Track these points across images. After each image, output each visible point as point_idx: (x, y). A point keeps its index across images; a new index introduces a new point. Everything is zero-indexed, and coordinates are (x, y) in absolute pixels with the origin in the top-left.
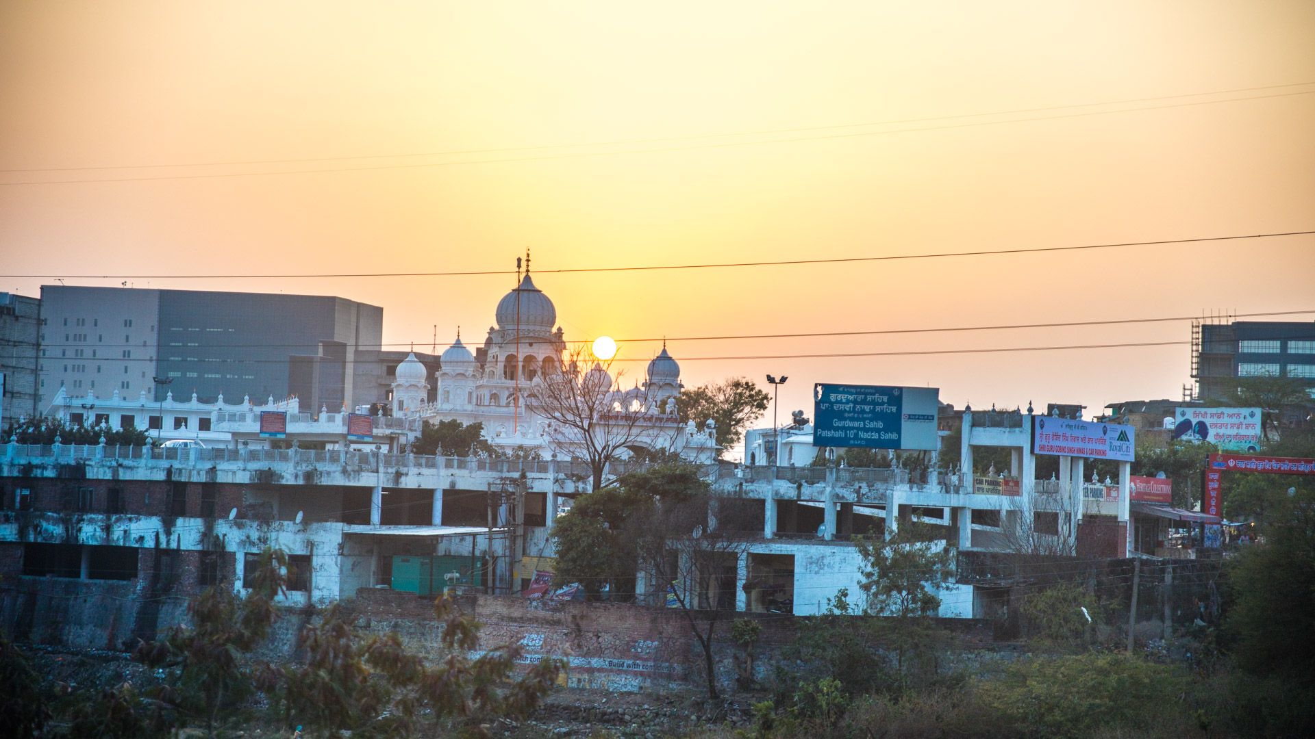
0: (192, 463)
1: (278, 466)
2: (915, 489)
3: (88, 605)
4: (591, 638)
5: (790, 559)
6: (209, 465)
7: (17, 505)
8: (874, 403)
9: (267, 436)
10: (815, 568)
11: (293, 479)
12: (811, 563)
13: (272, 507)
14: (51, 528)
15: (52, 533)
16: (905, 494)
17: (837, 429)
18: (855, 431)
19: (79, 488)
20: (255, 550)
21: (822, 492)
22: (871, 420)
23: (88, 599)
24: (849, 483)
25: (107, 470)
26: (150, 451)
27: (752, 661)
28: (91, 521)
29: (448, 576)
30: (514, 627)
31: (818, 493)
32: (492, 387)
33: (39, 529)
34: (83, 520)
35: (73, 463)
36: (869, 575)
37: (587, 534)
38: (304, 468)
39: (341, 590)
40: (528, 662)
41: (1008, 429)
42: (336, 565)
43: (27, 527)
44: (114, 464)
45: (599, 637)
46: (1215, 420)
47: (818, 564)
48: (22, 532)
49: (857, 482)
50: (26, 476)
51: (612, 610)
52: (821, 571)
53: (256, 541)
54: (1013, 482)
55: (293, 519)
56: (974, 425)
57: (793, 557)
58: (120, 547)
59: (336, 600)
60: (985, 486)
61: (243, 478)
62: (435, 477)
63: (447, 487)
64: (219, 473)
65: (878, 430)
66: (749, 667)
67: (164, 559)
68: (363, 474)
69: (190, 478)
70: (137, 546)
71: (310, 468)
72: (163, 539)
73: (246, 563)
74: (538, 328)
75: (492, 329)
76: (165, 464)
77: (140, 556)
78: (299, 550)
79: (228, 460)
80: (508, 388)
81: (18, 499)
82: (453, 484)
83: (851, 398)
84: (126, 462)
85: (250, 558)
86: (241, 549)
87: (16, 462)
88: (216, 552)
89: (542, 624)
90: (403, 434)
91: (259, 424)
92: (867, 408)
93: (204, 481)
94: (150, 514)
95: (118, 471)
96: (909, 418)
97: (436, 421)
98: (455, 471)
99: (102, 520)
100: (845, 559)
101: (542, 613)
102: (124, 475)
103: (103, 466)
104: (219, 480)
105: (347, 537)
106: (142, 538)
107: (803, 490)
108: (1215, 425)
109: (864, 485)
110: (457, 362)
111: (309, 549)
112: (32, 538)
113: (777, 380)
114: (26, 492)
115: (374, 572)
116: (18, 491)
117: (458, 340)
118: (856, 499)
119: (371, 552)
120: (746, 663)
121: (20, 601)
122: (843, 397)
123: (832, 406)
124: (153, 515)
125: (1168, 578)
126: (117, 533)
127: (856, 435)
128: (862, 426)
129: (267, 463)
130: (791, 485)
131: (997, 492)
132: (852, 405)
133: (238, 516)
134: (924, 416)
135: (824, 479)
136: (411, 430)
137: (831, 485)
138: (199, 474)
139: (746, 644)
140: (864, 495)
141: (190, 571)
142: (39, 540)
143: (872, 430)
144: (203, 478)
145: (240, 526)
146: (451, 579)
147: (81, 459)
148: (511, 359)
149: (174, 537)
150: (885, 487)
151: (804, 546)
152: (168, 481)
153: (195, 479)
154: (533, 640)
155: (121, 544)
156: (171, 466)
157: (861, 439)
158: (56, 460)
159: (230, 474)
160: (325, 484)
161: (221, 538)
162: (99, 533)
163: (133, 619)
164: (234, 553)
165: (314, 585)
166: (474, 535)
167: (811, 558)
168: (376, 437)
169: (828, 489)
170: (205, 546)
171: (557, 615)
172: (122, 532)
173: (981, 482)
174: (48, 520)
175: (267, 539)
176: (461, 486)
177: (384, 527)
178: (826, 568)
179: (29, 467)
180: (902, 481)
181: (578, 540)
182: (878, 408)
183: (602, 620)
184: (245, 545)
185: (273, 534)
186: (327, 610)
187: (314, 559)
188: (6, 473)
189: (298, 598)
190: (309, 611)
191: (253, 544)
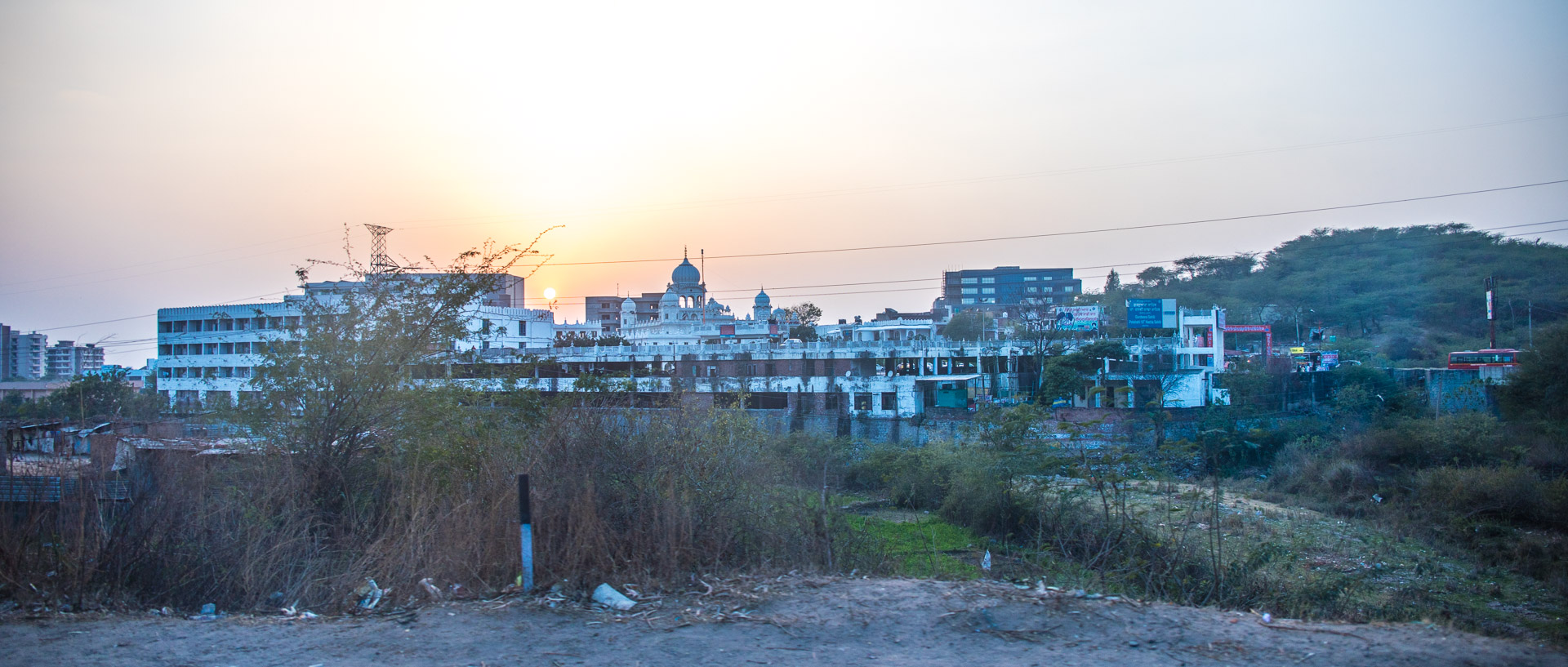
1: (872, 350)
6: (828, 351)
11: (883, 355)
14: (731, 385)
15: (733, 387)
17: (1137, 320)
18: (1144, 320)
19: (748, 365)
20: (861, 391)
22: (1150, 315)
24: (1152, 345)
28: (756, 381)
33: (724, 386)
34: (752, 380)
35: (742, 352)
38: (889, 349)
39: (916, 409)
42: (911, 396)
43: (717, 385)
48: (714, 387)
50: (714, 360)
53: (862, 387)
56: (1185, 315)
57: (1161, 381)
58: (776, 393)
59: (913, 413)
61: (851, 356)
64: (835, 355)
65: (1154, 320)
67: (803, 397)
69: (817, 358)
70: (786, 392)
71: (892, 350)
72: (803, 388)
73: (855, 397)
76: (801, 350)
77: (789, 397)
78: (890, 391)
81: (709, 371)
83: (1141, 305)
84: (775, 351)
85: (858, 395)
86: (852, 391)
87: (706, 353)
88: (837, 393)
92: (1148, 310)
93: (826, 359)
94: (793, 375)
95: (772, 355)
96: (1165, 314)
99: (763, 380)
102: (775, 357)
104: (836, 358)
105: (917, 382)
106: (789, 388)
109: (1159, 346)
111: (895, 390)
112: (720, 390)
114: (714, 368)
116: (709, 367)
118: (1155, 353)
119: (922, 390)
122: (1137, 305)
123: (1135, 309)
124: (795, 376)
126: (774, 386)
128: (1147, 318)
129: (865, 348)
132: (1142, 308)
133: (850, 375)
134: (1170, 312)
135: (1137, 344)
137: (1141, 346)
138: (823, 355)
140: (1159, 350)
141: (821, 402)
142: (724, 391)
143: (1151, 320)
144: (826, 357)
145: (849, 380)
147: (746, 349)
149: (809, 387)
152: (804, 359)
153: (820, 357)
155: (777, 391)
156: (805, 351)
157: (1147, 324)
158: (732, 351)
159: (842, 355)
160: (903, 357)
161: (839, 386)
162: (762, 386)
164: (848, 393)
165: (899, 406)
166: (975, 378)
170: (830, 391)
172: (777, 386)
174: (730, 381)
175: (867, 385)
177: (925, 377)
179: (715, 356)
182: (1152, 309)
184: (854, 389)
185: (872, 383)
186: (909, 418)
187: (898, 394)
188: (701, 359)
189: (890, 413)
190: (897, 420)
191: (860, 388)
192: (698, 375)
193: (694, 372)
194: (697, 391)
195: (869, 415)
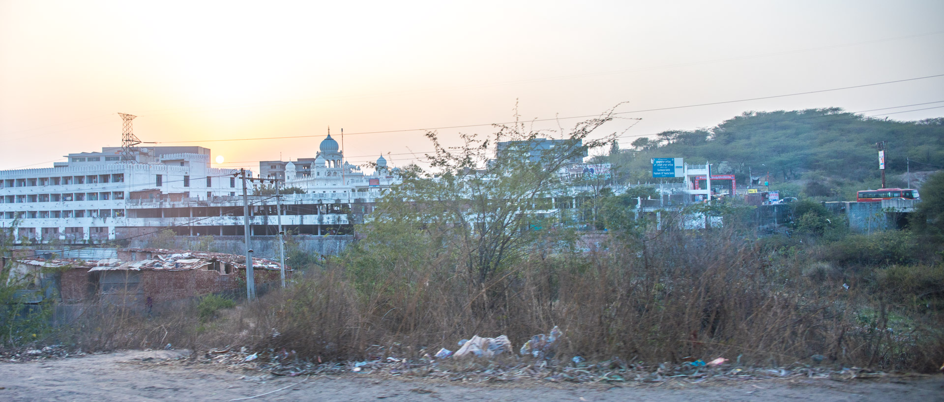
8: (667, 163)
17: (659, 172)
18: (663, 172)
22: (667, 169)
24: (669, 188)
56: (688, 169)
65: (669, 172)
92: (666, 165)
96: (676, 167)
109: (674, 189)
122: (659, 162)
123: (657, 165)
125: (775, 210)
132: (662, 164)
134: (680, 167)
157: (665, 175)
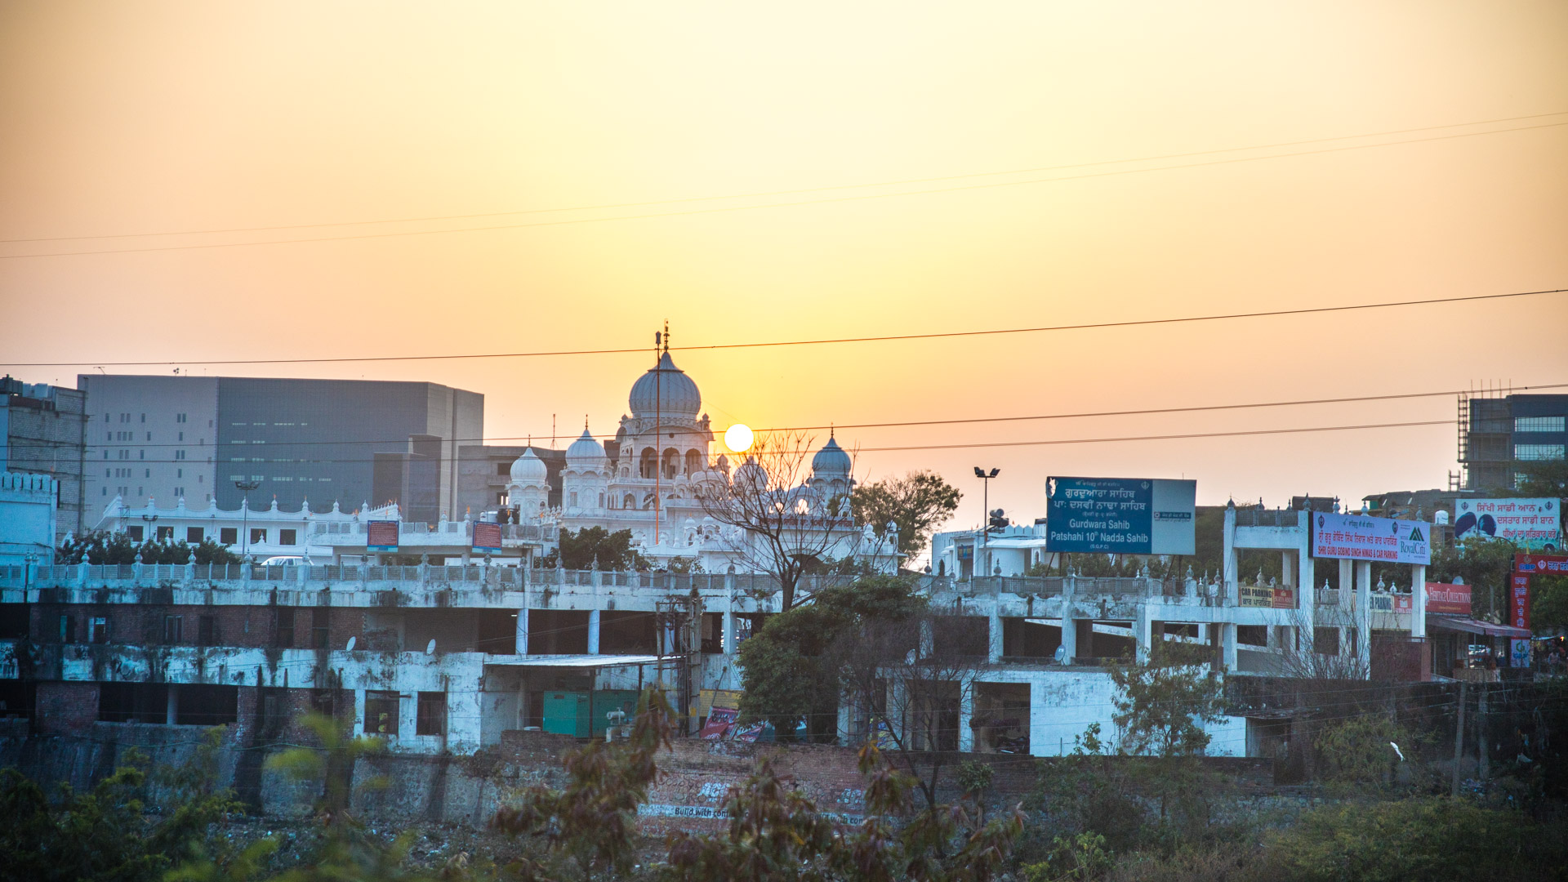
0: (300, 584)
1: (404, 586)
2: (1171, 602)
3: (177, 756)
4: (787, 787)
5: (1026, 687)
6: (321, 586)
7: (91, 638)
8: (1118, 499)
9: (375, 549)
10: (1055, 698)
11: (423, 600)
12: (1050, 694)
13: (396, 635)
14: (132, 664)
15: (134, 670)
16: (1158, 608)
17: (1074, 531)
18: (1096, 533)
19: (165, 616)
20: (377, 687)
21: (1058, 608)
22: (1115, 520)
23: (178, 749)
24: (1091, 595)
25: (199, 594)
26: (250, 571)
27: (984, 812)
28: (180, 655)
29: (611, 715)
30: (693, 775)
31: (1053, 608)
32: (627, 486)
33: (117, 666)
34: (170, 654)
35: (157, 586)
36: (1124, 707)
37: (780, 662)
38: (435, 587)
39: (483, 734)
40: (712, 817)
41: (1280, 528)
42: (477, 703)
43: (104, 663)
44: (207, 586)
45: (796, 786)
46: (1504, 513)
47: (1061, 692)
48: (97, 670)
49: (1100, 595)
50: (101, 603)
51: (812, 753)
52: (1064, 703)
53: (379, 676)
54: (1286, 591)
55: (423, 649)
56: (1238, 524)
57: (1028, 685)
58: (215, 685)
59: (477, 746)
60: (1253, 597)
61: (362, 601)
62: (591, 596)
63: (605, 607)
64: (333, 595)
65: (1123, 532)
66: (980, 820)
67: (269, 699)
68: (506, 593)
69: (298, 601)
70: (235, 684)
71: (443, 588)
72: (267, 675)
73: (367, 701)
74: (679, 415)
75: (624, 417)
76: (268, 585)
77: (239, 696)
78: (432, 687)
79: (344, 580)
80: (645, 488)
81: (92, 630)
82: (612, 604)
83: (1091, 493)
84: (221, 584)
85: (372, 696)
86: (361, 686)
87: (89, 586)
88: (331, 690)
89: (727, 770)
90: (538, 545)
91: (366, 535)
92: (1110, 505)
93: (315, 605)
94: (251, 645)
95: (211, 594)
96: (1161, 517)
97: (575, 530)
98: (614, 588)
99: (193, 654)
100: (1092, 688)
101: (727, 758)
102: (219, 600)
103: (194, 589)
104: (334, 604)
105: (489, 669)
106: (241, 675)
107: (1035, 605)
108: (1504, 520)
109: (1109, 598)
110: (586, 458)
111: (443, 685)
112: (109, 677)
113: (987, 473)
114: (102, 622)
115: (521, 712)
116: (92, 621)
117: (586, 432)
118: (1099, 616)
119: (516, 687)
120: (976, 814)
121: (95, 752)
122: (1081, 493)
123: (1068, 504)
124: (254, 646)
126: (212, 669)
127: (1098, 538)
128: (1104, 527)
129: (390, 582)
130: (1020, 599)
131: (1266, 604)
132: (1092, 502)
133: (358, 646)
134: (1179, 513)
135: (1060, 591)
136: (547, 540)
137: (1068, 598)
138: (309, 597)
139: (976, 792)
140: (1109, 610)
142: (118, 678)
143: (1116, 532)
144: (314, 602)
145: (359, 659)
146: (615, 719)
147: (167, 581)
148: (648, 453)
149: (280, 673)
150: (1134, 600)
151: (1042, 672)
152: (272, 605)
153: (304, 603)
154: (716, 790)
155: (217, 682)
156: (276, 588)
157: (1104, 543)
158: (137, 583)
159: (347, 596)
160: (461, 606)
161: (337, 673)
162: (190, 668)
163: (232, 772)
164: (353, 691)
165: (449, 727)
166: (641, 665)
167: (1051, 686)
168: (507, 549)
169: (1066, 604)
170: (318, 684)
171: (746, 760)
172: (218, 669)
173: (1247, 592)
174: (128, 654)
175: (393, 673)
176: (621, 606)
177: (532, 657)
178: (1069, 699)
179: (103, 593)
180: (1155, 593)
181: (769, 670)
182: (1124, 506)
183: (800, 765)
184: (365, 682)
185: (400, 668)
186: (466, 758)
187: (450, 696)
188: (76, 600)
189: (431, 743)
190: (445, 759)
191: (376, 680)
192: (70, 640)
193: (63, 630)
194: (66, 678)
195: (391, 746)
